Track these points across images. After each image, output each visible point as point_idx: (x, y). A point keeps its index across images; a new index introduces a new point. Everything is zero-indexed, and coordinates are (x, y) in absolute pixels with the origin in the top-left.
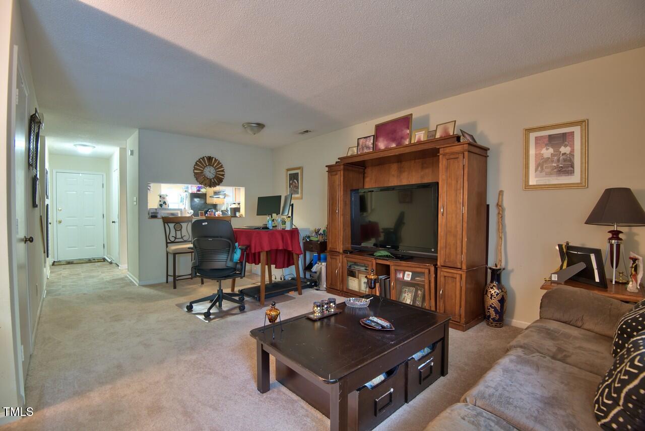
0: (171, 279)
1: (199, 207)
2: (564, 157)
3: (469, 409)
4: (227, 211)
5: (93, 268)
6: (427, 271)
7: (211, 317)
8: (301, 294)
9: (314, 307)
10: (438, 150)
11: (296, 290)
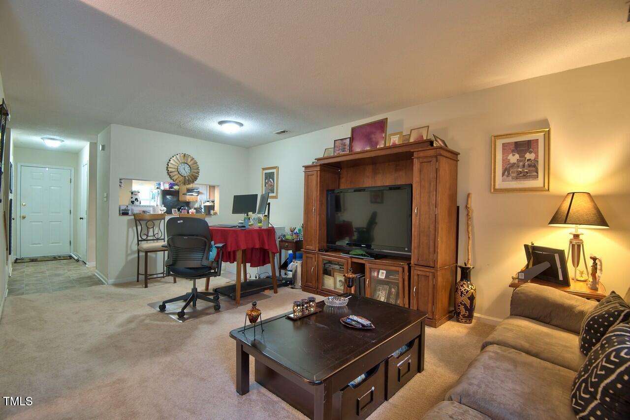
0: (142, 278)
1: (171, 204)
2: (529, 162)
3: (455, 407)
4: (201, 208)
5: (59, 266)
6: (401, 270)
7: (185, 316)
8: (277, 293)
9: (294, 307)
10: (412, 154)
11: (271, 288)
